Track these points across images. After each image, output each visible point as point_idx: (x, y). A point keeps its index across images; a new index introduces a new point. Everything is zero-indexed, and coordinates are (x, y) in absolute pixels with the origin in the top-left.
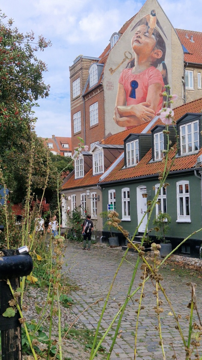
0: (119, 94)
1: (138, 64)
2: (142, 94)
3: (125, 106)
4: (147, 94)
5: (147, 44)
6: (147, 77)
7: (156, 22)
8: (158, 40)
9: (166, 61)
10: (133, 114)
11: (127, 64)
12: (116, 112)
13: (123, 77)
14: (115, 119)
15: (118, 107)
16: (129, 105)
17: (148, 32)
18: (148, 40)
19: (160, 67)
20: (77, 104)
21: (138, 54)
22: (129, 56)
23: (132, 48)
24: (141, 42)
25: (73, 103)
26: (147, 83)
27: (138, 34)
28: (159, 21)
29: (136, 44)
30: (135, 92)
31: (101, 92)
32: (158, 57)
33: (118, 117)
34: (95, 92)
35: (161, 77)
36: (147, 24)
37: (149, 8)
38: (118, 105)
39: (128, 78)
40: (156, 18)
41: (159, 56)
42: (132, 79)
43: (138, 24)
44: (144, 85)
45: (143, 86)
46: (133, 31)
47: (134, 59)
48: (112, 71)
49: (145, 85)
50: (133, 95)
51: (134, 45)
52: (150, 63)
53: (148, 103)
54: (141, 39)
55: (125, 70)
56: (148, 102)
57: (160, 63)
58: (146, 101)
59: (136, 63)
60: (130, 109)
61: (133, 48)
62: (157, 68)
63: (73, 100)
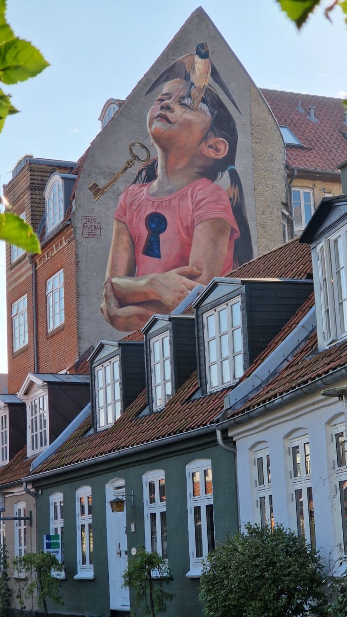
0: (116, 246)
1: (166, 173)
2: (179, 247)
3: (131, 278)
4: (190, 245)
5: (188, 124)
6: (189, 203)
7: (210, 74)
8: (217, 115)
9: (239, 165)
10: (152, 297)
11: (137, 172)
12: (108, 294)
13: (125, 205)
14: (105, 311)
15: (114, 280)
16: (143, 274)
17: (190, 96)
18: (189, 116)
19: (224, 180)
20: (19, 277)
21: (165, 150)
22: (142, 155)
23: (150, 135)
24: (172, 121)
26: (189, 219)
27: (164, 100)
28: (218, 70)
29: (157, 125)
30: (158, 242)
31: (69, 242)
32: (217, 155)
33: (112, 306)
34: (57, 246)
35: (226, 204)
36: (187, 77)
37: (191, 40)
38: (113, 275)
39: (140, 207)
40: (211, 62)
41: (221, 153)
42: (150, 210)
43: (165, 77)
44: (182, 224)
45: (180, 226)
46: (152, 93)
47: (155, 161)
48: (96, 190)
49: (185, 225)
50: (152, 249)
51: (153, 127)
52: (196, 170)
53: (195, 269)
54: (173, 112)
55: (130, 188)
56: (194, 266)
57: (223, 170)
58: (187, 265)
59: (159, 171)
60: (146, 285)
61: (153, 135)
62: (215, 182)
63: (11, 267)
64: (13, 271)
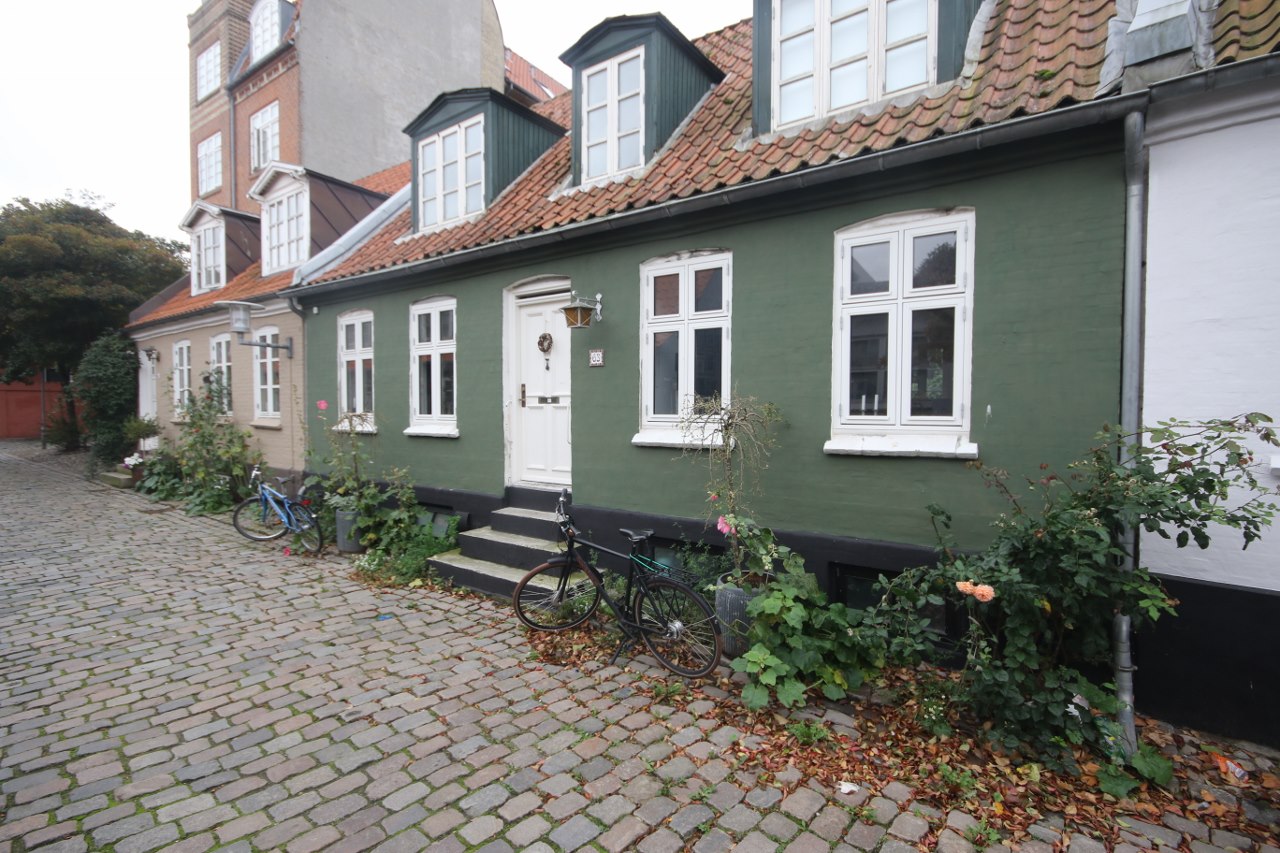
20: (209, 114)
25: (196, 114)
31: (289, 69)
34: (269, 75)
63: (197, 105)
64: (200, 108)
